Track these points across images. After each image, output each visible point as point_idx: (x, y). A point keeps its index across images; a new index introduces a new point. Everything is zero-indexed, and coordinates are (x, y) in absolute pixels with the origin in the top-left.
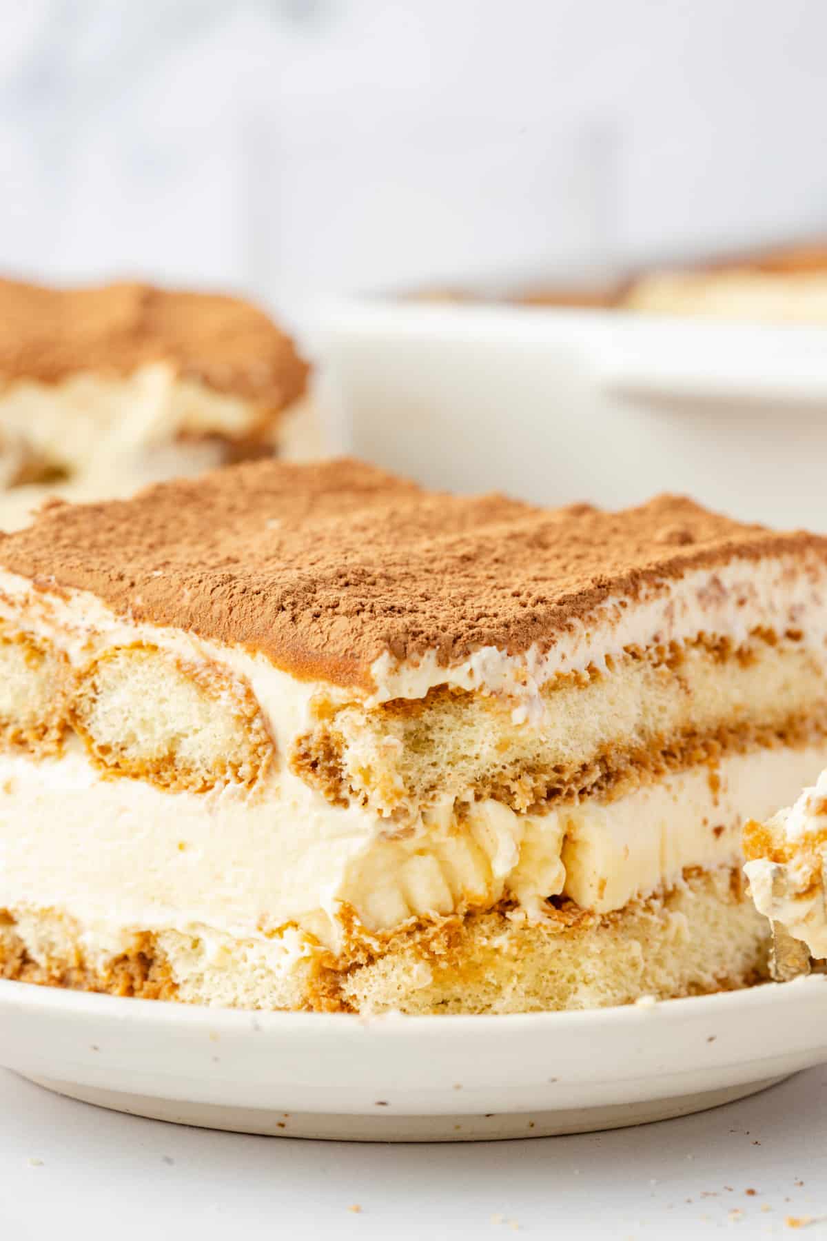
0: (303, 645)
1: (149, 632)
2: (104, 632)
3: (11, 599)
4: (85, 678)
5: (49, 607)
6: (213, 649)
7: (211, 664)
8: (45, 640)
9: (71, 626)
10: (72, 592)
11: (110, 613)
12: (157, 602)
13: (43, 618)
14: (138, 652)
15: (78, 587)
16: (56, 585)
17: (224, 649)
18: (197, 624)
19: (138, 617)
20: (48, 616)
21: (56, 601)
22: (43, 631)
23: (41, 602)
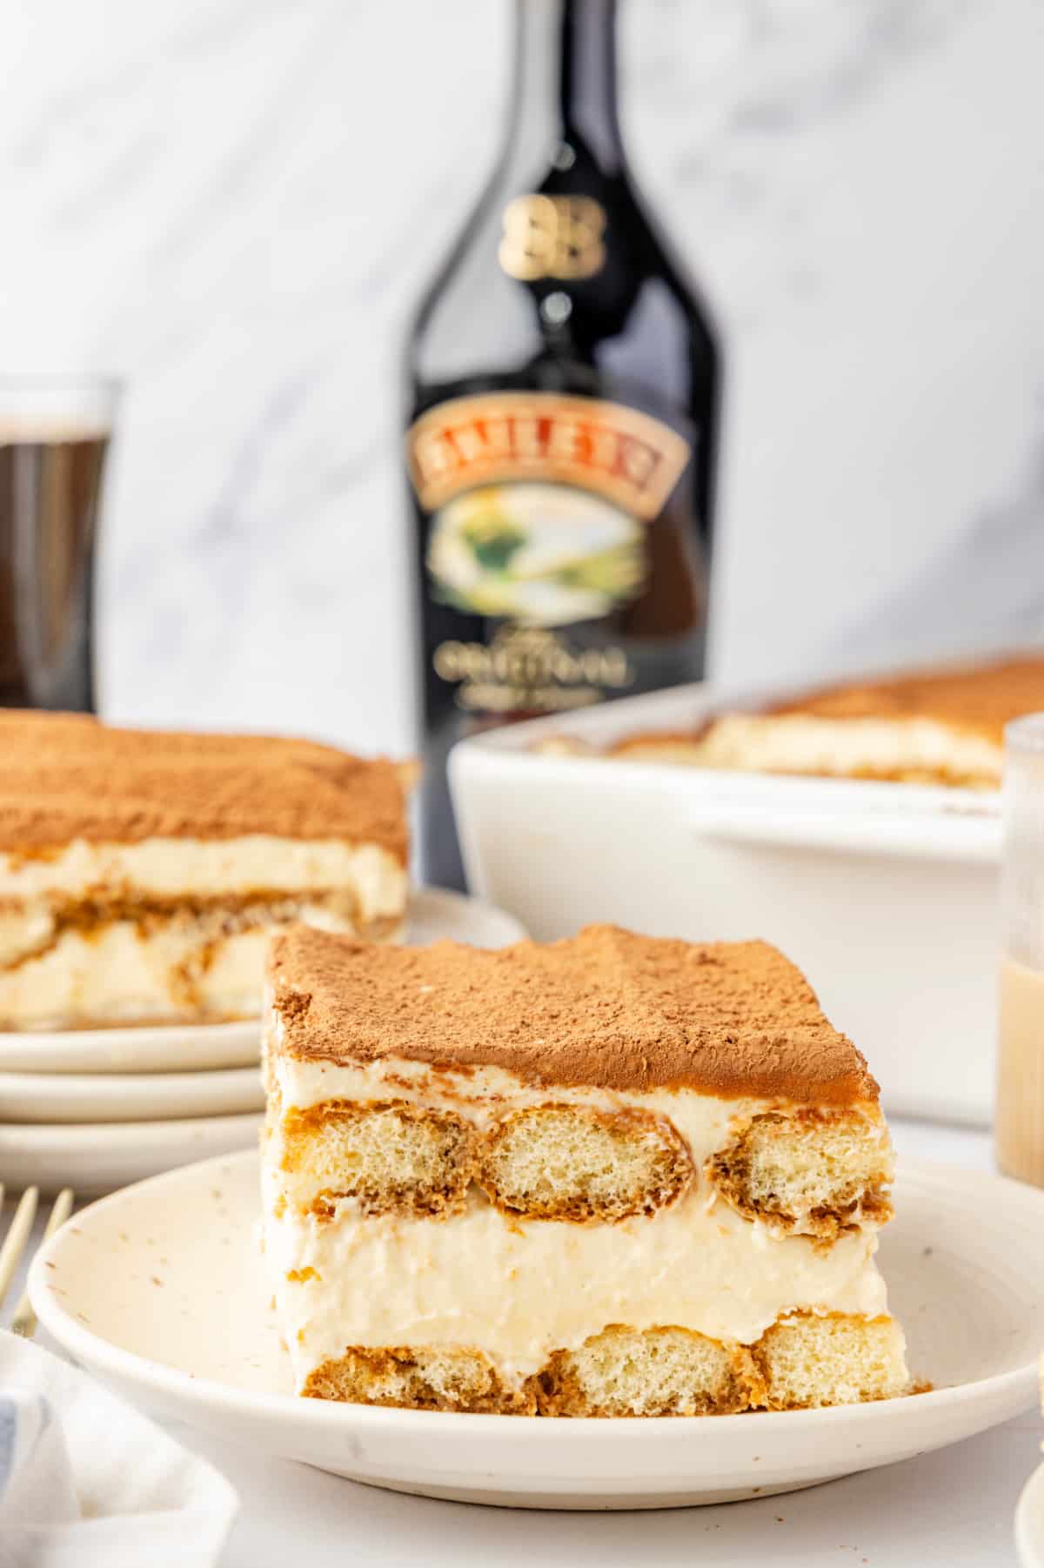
0: (730, 1071)
1: (558, 1094)
2: (510, 1098)
3: (409, 1082)
4: (496, 1140)
5: (450, 1084)
6: (629, 1099)
7: (627, 1112)
8: (449, 1113)
9: (474, 1096)
10: (475, 1068)
11: (516, 1082)
12: (569, 1067)
13: (445, 1094)
14: (548, 1112)
15: (478, 1063)
16: (458, 1064)
17: (641, 1096)
18: (614, 1080)
19: (547, 1082)
20: (450, 1091)
21: (457, 1078)
22: (446, 1106)
23: (442, 1080)
